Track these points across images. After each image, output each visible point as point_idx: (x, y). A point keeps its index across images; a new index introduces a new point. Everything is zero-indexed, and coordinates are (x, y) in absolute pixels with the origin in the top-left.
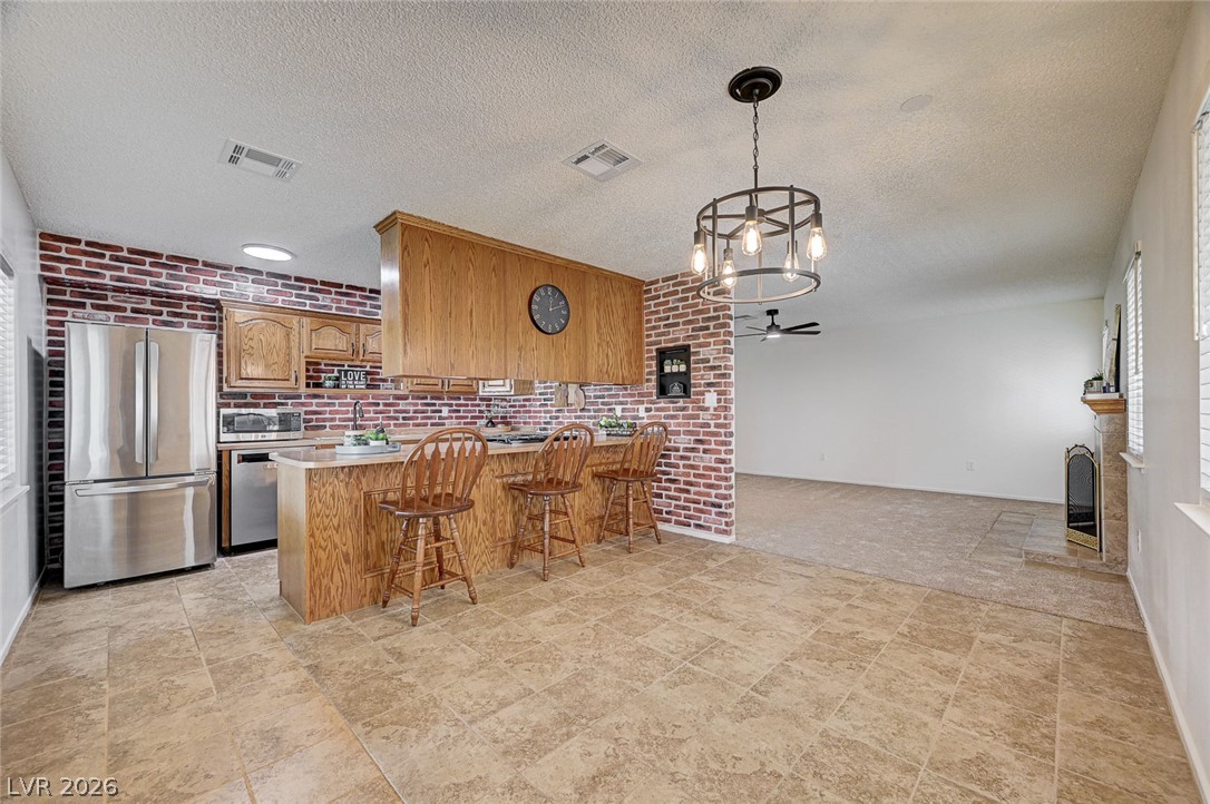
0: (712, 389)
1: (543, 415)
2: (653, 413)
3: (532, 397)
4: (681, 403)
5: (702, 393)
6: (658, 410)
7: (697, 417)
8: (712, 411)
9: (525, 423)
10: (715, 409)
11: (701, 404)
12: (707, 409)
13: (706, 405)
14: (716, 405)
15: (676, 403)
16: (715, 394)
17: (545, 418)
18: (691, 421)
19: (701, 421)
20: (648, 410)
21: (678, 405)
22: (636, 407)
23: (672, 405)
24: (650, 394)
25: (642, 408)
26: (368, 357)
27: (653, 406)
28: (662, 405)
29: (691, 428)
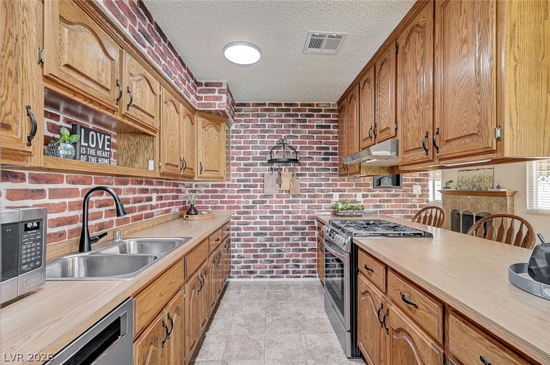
0: (418, 183)
1: (242, 199)
2: (369, 198)
3: (226, 183)
4: (393, 192)
5: (411, 186)
6: (375, 196)
7: (407, 201)
8: (417, 197)
9: (214, 208)
10: (420, 196)
11: (410, 193)
12: (415, 196)
13: (414, 193)
14: (421, 193)
15: (390, 191)
16: (420, 186)
17: (247, 202)
18: (402, 204)
19: (410, 203)
20: (364, 196)
21: (391, 193)
22: (354, 194)
23: (386, 193)
24: (368, 185)
25: (359, 195)
26: (132, 112)
27: (369, 193)
28: (377, 192)
29: (402, 209)
